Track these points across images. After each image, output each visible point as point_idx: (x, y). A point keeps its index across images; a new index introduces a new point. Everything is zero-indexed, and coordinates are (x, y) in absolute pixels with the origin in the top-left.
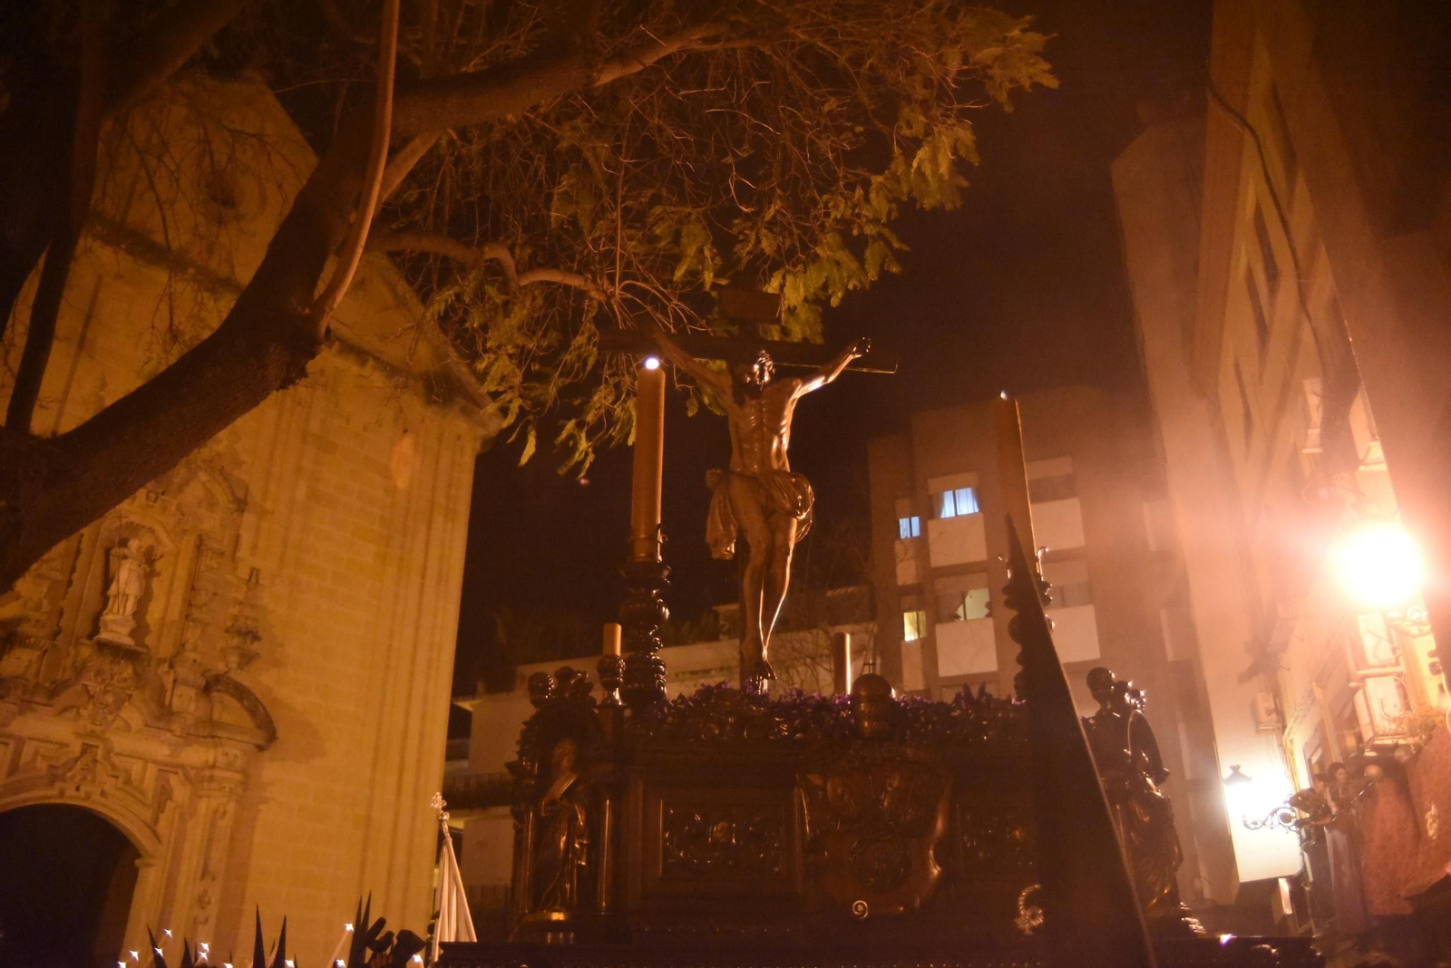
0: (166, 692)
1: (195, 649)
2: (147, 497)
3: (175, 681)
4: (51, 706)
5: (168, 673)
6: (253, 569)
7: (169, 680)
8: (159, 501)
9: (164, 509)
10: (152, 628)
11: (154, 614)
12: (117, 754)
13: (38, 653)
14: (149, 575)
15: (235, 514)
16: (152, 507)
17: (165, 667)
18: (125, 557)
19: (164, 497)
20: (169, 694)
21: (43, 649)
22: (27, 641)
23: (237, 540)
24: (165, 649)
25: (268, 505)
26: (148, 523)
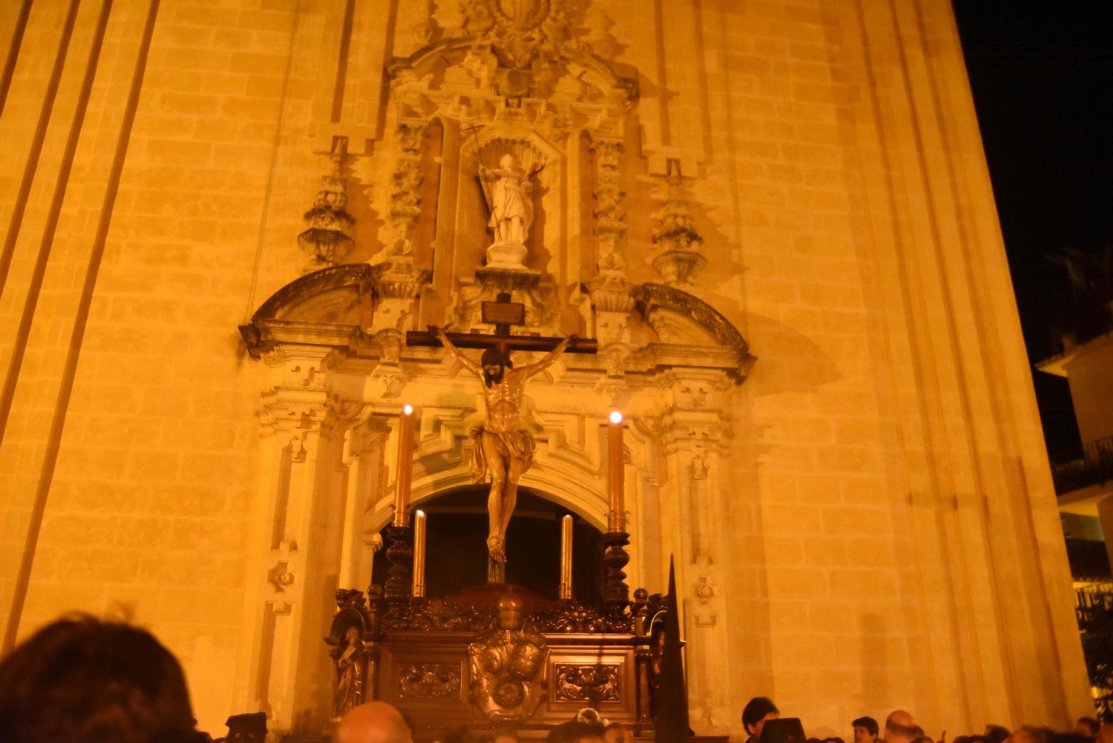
0: (585, 323)
1: (611, 265)
2: (507, 105)
3: (593, 307)
4: (438, 362)
5: (582, 300)
6: (669, 161)
7: (585, 310)
8: (523, 105)
9: (532, 114)
10: (552, 253)
11: (551, 236)
12: (539, 412)
13: (410, 301)
14: (535, 192)
15: (628, 103)
16: (516, 114)
17: (577, 293)
18: (498, 177)
19: (528, 100)
20: (589, 325)
21: (414, 294)
22: (391, 288)
23: (639, 133)
24: (573, 274)
25: (671, 86)
26: (517, 135)
